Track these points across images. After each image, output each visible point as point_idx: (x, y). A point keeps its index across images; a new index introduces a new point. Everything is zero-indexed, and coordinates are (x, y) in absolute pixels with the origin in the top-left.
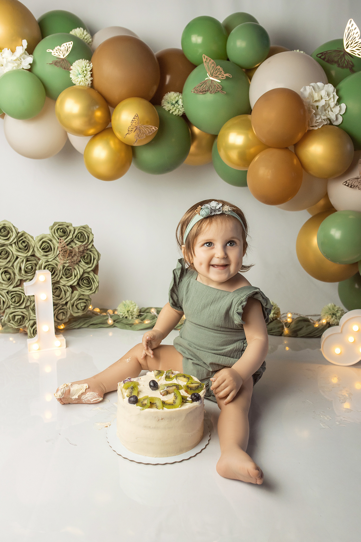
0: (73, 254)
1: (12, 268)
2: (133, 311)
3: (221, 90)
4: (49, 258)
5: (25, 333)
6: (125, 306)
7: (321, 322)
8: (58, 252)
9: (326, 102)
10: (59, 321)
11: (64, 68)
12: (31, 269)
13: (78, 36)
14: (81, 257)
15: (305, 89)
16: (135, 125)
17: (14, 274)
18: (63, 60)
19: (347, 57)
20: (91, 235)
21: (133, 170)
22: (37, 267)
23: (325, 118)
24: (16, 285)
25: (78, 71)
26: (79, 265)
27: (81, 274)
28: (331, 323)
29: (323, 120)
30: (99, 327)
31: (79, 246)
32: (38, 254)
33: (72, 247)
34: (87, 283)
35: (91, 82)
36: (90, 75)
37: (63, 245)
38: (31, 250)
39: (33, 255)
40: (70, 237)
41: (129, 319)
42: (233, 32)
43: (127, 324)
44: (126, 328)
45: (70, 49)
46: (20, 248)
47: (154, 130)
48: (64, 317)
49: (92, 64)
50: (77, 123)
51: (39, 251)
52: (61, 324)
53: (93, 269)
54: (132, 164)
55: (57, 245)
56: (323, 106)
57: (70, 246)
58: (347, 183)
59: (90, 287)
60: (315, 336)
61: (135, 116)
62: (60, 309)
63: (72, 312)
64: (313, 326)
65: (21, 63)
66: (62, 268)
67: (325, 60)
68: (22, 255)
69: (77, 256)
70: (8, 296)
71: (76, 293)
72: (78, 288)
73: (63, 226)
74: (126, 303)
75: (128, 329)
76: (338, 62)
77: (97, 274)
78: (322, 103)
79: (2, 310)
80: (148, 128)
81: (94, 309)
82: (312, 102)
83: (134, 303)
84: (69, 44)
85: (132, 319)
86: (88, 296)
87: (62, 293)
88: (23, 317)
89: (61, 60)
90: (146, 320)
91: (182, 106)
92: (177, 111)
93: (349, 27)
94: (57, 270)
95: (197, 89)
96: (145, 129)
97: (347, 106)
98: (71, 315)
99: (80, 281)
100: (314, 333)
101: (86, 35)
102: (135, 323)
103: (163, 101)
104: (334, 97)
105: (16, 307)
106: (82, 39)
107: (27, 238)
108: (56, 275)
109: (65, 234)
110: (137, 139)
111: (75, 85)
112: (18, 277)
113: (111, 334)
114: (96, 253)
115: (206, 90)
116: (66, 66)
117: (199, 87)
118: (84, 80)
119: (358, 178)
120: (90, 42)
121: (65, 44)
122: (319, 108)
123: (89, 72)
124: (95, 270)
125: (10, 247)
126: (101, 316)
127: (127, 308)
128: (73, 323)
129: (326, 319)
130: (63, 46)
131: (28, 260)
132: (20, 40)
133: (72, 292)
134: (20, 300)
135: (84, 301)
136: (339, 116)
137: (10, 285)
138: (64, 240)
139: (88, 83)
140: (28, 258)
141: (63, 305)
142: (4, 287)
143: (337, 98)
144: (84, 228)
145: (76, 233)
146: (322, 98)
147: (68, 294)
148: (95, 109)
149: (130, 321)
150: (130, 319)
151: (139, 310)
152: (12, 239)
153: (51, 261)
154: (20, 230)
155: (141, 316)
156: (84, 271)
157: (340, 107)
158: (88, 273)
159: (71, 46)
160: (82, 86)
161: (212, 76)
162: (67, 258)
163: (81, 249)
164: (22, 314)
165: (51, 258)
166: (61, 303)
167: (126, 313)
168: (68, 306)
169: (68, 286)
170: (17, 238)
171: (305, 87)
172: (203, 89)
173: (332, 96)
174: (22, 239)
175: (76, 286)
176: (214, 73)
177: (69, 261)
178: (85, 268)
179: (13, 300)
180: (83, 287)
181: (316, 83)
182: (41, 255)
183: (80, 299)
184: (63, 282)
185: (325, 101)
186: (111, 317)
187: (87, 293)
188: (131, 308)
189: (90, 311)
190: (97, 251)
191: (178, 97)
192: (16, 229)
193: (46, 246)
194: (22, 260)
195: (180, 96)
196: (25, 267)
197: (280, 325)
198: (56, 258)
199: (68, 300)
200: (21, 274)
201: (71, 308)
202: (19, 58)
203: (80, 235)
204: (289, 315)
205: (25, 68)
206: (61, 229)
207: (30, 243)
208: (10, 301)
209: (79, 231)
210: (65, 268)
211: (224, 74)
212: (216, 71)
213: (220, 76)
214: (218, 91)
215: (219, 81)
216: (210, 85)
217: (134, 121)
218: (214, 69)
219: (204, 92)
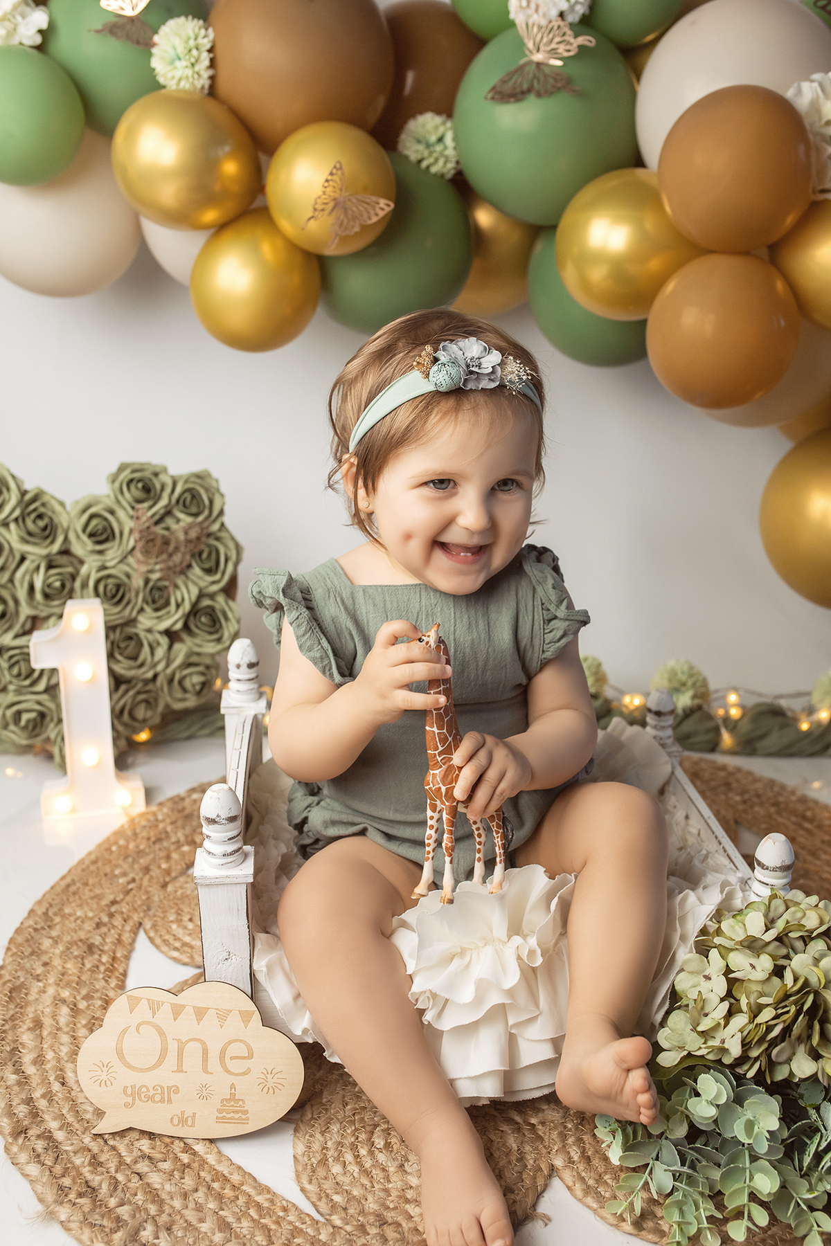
0: (172, 546)
1: (10, 585)
3: (567, 84)
4: (108, 558)
5: (48, 754)
7: (815, 717)
8: (132, 543)
10: (136, 724)
11: (134, 42)
12: (61, 588)
14: (193, 556)
15: (799, 92)
16: (332, 194)
17: (16, 602)
18: (133, 21)
20: (217, 496)
22: (78, 584)
24: (21, 632)
25: (175, 49)
27: (194, 598)
31: (188, 527)
32: (77, 549)
34: (210, 623)
35: (210, 81)
36: (207, 63)
37: (144, 523)
38: (60, 539)
39: (65, 552)
40: (164, 502)
46: (30, 534)
47: (382, 209)
48: (149, 714)
49: (213, 32)
51: (83, 542)
52: (141, 730)
53: (224, 586)
55: (128, 524)
57: (163, 525)
59: (218, 632)
60: (802, 752)
61: (335, 167)
62: (139, 693)
63: (169, 700)
64: (797, 727)
65: (15, 29)
66: (141, 583)
68: (36, 552)
69: (181, 553)
71: (181, 650)
73: (145, 472)
77: (233, 599)
80: (368, 203)
82: (819, 123)
86: (210, 657)
87: (143, 649)
88: (42, 715)
89: (126, 20)
91: (454, 148)
92: (442, 163)
95: (501, 89)
96: (361, 208)
98: (167, 706)
99: (192, 618)
100: (798, 746)
103: (403, 136)
105: (23, 689)
107: (49, 506)
108: (128, 603)
109: (149, 494)
110: (337, 234)
111: (164, 87)
112: (25, 611)
114: (231, 545)
116: (139, 35)
117: (505, 84)
118: (190, 75)
123: (206, 54)
124: (230, 589)
128: (173, 727)
129: (828, 710)
131: (54, 564)
133: (170, 647)
134: (32, 672)
135: (201, 669)
137: (6, 631)
138: (148, 511)
139: (202, 83)
140: (50, 561)
141: (146, 682)
144: (199, 477)
145: (179, 490)
147: (160, 652)
148: (221, 153)
152: (7, 508)
154: (30, 485)
156: (201, 590)
158: (212, 596)
160: (185, 91)
161: (538, 51)
162: (157, 557)
163: (193, 534)
164: (38, 707)
165: (113, 559)
166: (141, 677)
168: (158, 683)
170: (23, 506)
171: (799, 85)
172: (514, 89)
174: (35, 510)
175: (180, 632)
176: (545, 41)
177: (162, 566)
178: (202, 584)
179: (15, 671)
180: (197, 634)
181: (826, 73)
182: (87, 551)
183: (190, 665)
184: (147, 621)
187: (210, 648)
190: (233, 539)
191: (443, 125)
192: (20, 484)
193: (100, 527)
194: (35, 564)
195: (449, 124)
196: (44, 582)
197: (710, 724)
198: (125, 557)
199: (160, 668)
200: (35, 603)
201: (166, 689)
202: (10, 14)
203: (188, 496)
204: (733, 698)
205: (28, 42)
206: (139, 481)
207: (56, 520)
208: (6, 673)
209: (187, 486)
210: (151, 584)
211: (572, 40)
212: (551, 36)
213: (562, 49)
214: (559, 89)
215: (559, 63)
216: (535, 76)
217: (331, 183)
218: (543, 29)
219: (517, 95)
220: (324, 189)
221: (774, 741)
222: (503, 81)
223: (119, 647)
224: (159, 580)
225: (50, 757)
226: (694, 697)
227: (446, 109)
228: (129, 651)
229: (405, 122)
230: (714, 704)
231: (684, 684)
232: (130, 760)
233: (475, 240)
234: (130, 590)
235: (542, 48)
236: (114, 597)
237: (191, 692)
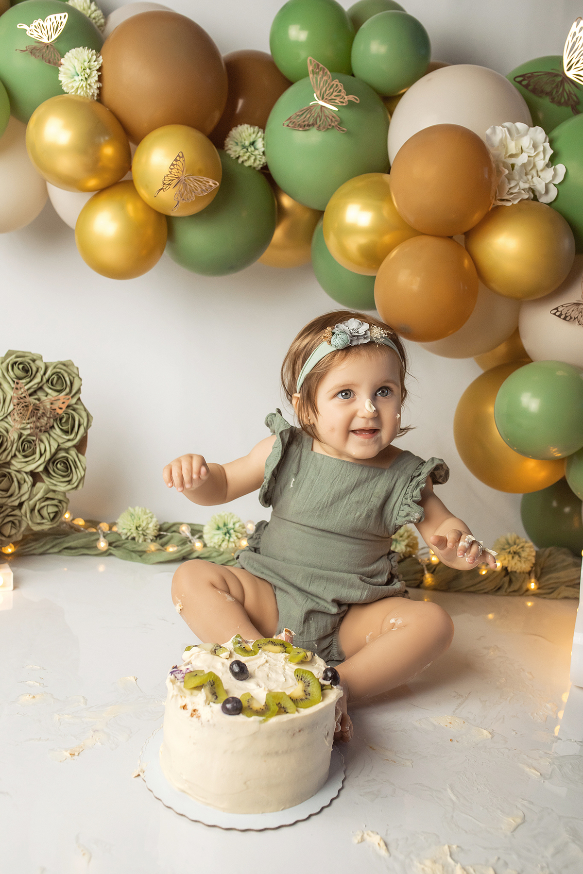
0: (41, 412)
2: (147, 528)
3: (339, 124)
6: (133, 517)
8: (12, 407)
9: (530, 158)
11: (47, 61)
14: (55, 420)
15: (494, 132)
16: (176, 174)
18: (48, 46)
19: (567, 86)
20: (76, 379)
21: (165, 264)
25: (75, 68)
26: (50, 435)
27: (53, 450)
28: (509, 569)
29: (522, 190)
30: (79, 553)
33: (39, 400)
34: (64, 469)
35: (98, 91)
36: (96, 78)
37: (22, 394)
40: (37, 380)
41: (138, 541)
42: (364, 26)
43: (133, 551)
44: (132, 559)
45: (62, 27)
47: (211, 186)
48: (14, 531)
49: (102, 59)
50: (67, 164)
52: (7, 544)
53: (77, 443)
54: (165, 252)
56: (524, 166)
57: (36, 397)
58: (558, 311)
59: (69, 476)
61: (178, 156)
62: (7, 516)
63: (30, 523)
64: (478, 573)
66: (16, 437)
67: (530, 88)
69: (47, 417)
71: (41, 488)
72: (44, 477)
73: (26, 358)
74: (135, 511)
75: (135, 561)
76: (552, 94)
77: (83, 454)
78: (523, 159)
80: (201, 182)
81: (73, 519)
82: (503, 156)
83: (150, 513)
84: (61, 17)
85: (144, 543)
86: (63, 494)
87: (13, 484)
89: (43, 45)
90: (170, 545)
91: (263, 151)
92: (252, 159)
93: (575, 33)
94: (7, 440)
95: (294, 120)
96: (196, 185)
97: (567, 167)
98: (28, 528)
99: (51, 464)
100: (478, 586)
102: (148, 549)
103: (228, 140)
104: (544, 151)
108: (5, 450)
109: (27, 373)
110: (179, 202)
111: (63, 92)
113: (101, 568)
114: (84, 414)
115: (311, 123)
116: (51, 57)
117: (298, 117)
118: (84, 86)
119: (578, 304)
120: (101, 26)
121: (52, 16)
122: (516, 167)
123: (96, 72)
124: (81, 447)
126: (87, 534)
127: (135, 521)
128: (30, 545)
129: (501, 561)
130: (49, 20)
133: (34, 485)
135: (55, 502)
136: (552, 186)
138: (25, 385)
139: (92, 92)
141: (14, 508)
143: (550, 152)
144: (64, 365)
145: (49, 373)
146: (522, 151)
147: (26, 487)
148: (102, 140)
149: (140, 546)
150: (140, 541)
151: (158, 527)
155: (161, 539)
156: (59, 446)
157: (554, 169)
158: (67, 450)
159: (65, 21)
160: (80, 97)
161: (322, 99)
162: (29, 419)
166: (10, 504)
167: (134, 530)
168: (23, 511)
169: (26, 473)
171: (494, 127)
172: (304, 122)
173: (541, 149)
175: (41, 474)
176: (327, 92)
177: (32, 425)
178: (60, 441)
180: (54, 476)
181: (514, 123)
183: (47, 499)
184: (17, 464)
185: (529, 156)
186: (104, 537)
187: (62, 487)
188: (143, 522)
189: (65, 523)
190: (85, 410)
191: (256, 134)
197: (417, 567)
198: (6, 417)
199: (24, 499)
201: (28, 515)
203: (55, 377)
206: (20, 364)
209: (55, 370)
210: (23, 437)
211: (345, 96)
212: (331, 90)
213: (338, 100)
214: (333, 128)
215: (336, 109)
216: (318, 115)
217: (175, 166)
218: (327, 85)
219: (306, 127)
220: (170, 170)
221: (462, 582)
222: (297, 115)
224: (29, 435)
226: (407, 546)
227: (260, 123)
228: (2, 485)
231: (401, 537)
235: (325, 97)
237: (47, 519)
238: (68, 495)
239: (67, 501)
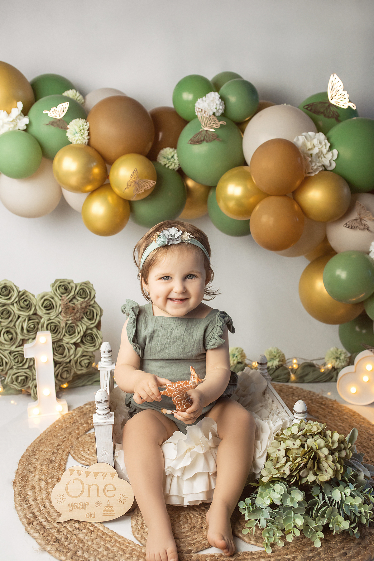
0: (76, 310)
1: (14, 327)
3: (217, 137)
4: (51, 316)
5: (29, 393)
7: (326, 367)
8: (60, 310)
10: (63, 380)
11: (60, 128)
12: (34, 328)
13: (71, 97)
14: (84, 314)
15: (298, 139)
16: (133, 180)
17: (16, 334)
18: (60, 120)
19: (332, 109)
20: (92, 291)
22: (40, 326)
23: (320, 164)
24: (18, 345)
25: (75, 130)
26: (82, 322)
27: (84, 330)
28: (336, 367)
29: (319, 166)
31: (81, 303)
32: (39, 313)
33: (74, 304)
34: (91, 339)
35: (88, 140)
36: (87, 134)
37: (65, 302)
38: (33, 309)
39: (35, 314)
40: (72, 293)
45: (66, 110)
46: (22, 307)
47: (152, 184)
48: (68, 376)
49: (89, 123)
51: (41, 309)
52: (65, 383)
53: (96, 325)
55: (59, 302)
56: (317, 154)
57: (72, 302)
58: (347, 225)
59: (94, 343)
60: (321, 381)
61: (134, 170)
62: (64, 367)
63: (75, 370)
64: (319, 371)
65: (17, 124)
66: (64, 325)
67: (312, 111)
68: (24, 314)
69: (79, 313)
70: (10, 357)
71: (80, 350)
73: (65, 282)
76: (324, 113)
77: (100, 330)
78: (315, 151)
79: (5, 371)
80: (147, 182)
82: (305, 150)
84: (65, 104)
86: (91, 353)
87: (65, 350)
88: (27, 377)
89: (57, 120)
91: (178, 160)
92: (173, 165)
93: (332, 81)
95: (193, 140)
96: (144, 184)
97: (339, 151)
98: (75, 373)
99: (84, 338)
100: (320, 378)
101: (79, 96)
103: (159, 156)
104: (325, 145)
105: (19, 368)
106: (75, 99)
107: (28, 297)
108: (59, 333)
109: (67, 291)
110: (135, 194)
111: (71, 143)
112: (20, 337)
114: (98, 309)
115: (202, 140)
116: (62, 125)
118: (81, 139)
119: (357, 219)
120: (83, 103)
121: (61, 105)
122: (313, 155)
123: (87, 131)
124: (98, 326)
125: (11, 306)
128: (77, 381)
129: (331, 364)
130: (59, 107)
131: (31, 318)
132: (15, 102)
133: (76, 349)
134: (23, 360)
135: (88, 357)
136: (332, 161)
137: (12, 345)
139: (85, 141)
140: (29, 317)
141: (67, 363)
142: (7, 347)
143: (329, 145)
144: (85, 283)
145: (78, 289)
146: (314, 146)
147: (72, 351)
148: (92, 166)
152: (13, 298)
153: (53, 319)
154: (21, 289)
156: (87, 327)
157: (332, 152)
158: (91, 329)
159: (67, 106)
160: (79, 144)
161: (206, 127)
162: (70, 315)
163: (84, 305)
164: (25, 374)
165: (53, 316)
166: (65, 361)
168: (71, 364)
169: (72, 344)
170: (19, 297)
171: (298, 137)
172: (198, 140)
173: (323, 143)
174: (23, 298)
175: (79, 344)
176: (208, 123)
177: (72, 318)
178: (88, 324)
179: (16, 360)
180: (86, 344)
181: (307, 132)
182: (43, 313)
183: (83, 356)
184: (66, 339)
185: (319, 148)
187: (91, 349)
189: (93, 368)
190: (99, 307)
192: (17, 288)
193: (48, 304)
194: (23, 319)
195: (175, 151)
196: (27, 326)
197: (286, 371)
198: (58, 315)
199: (72, 357)
200: (24, 334)
201: (74, 366)
202: (15, 119)
203: (81, 291)
204: (295, 361)
205: (21, 129)
206: (63, 286)
207: (31, 302)
208: (13, 361)
209: (81, 287)
210: (68, 325)
211: (218, 123)
212: (210, 121)
213: (214, 126)
214: (214, 139)
215: (214, 130)
216: (205, 135)
217: (133, 176)
218: (208, 119)
219: (199, 142)
220: (131, 178)
221: (311, 377)
222: (194, 137)
223: (56, 350)
225: (29, 395)
226: (279, 361)
227: (174, 146)
228: (59, 352)
229: (159, 151)
230: (288, 364)
231: (275, 357)
232: (60, 395)
233: (187, 191)
234: (60, 328)
235: (207, 125)
236: (54, 330)
237: (84, 367)
238: (94, 353)
239: (94, 357)
